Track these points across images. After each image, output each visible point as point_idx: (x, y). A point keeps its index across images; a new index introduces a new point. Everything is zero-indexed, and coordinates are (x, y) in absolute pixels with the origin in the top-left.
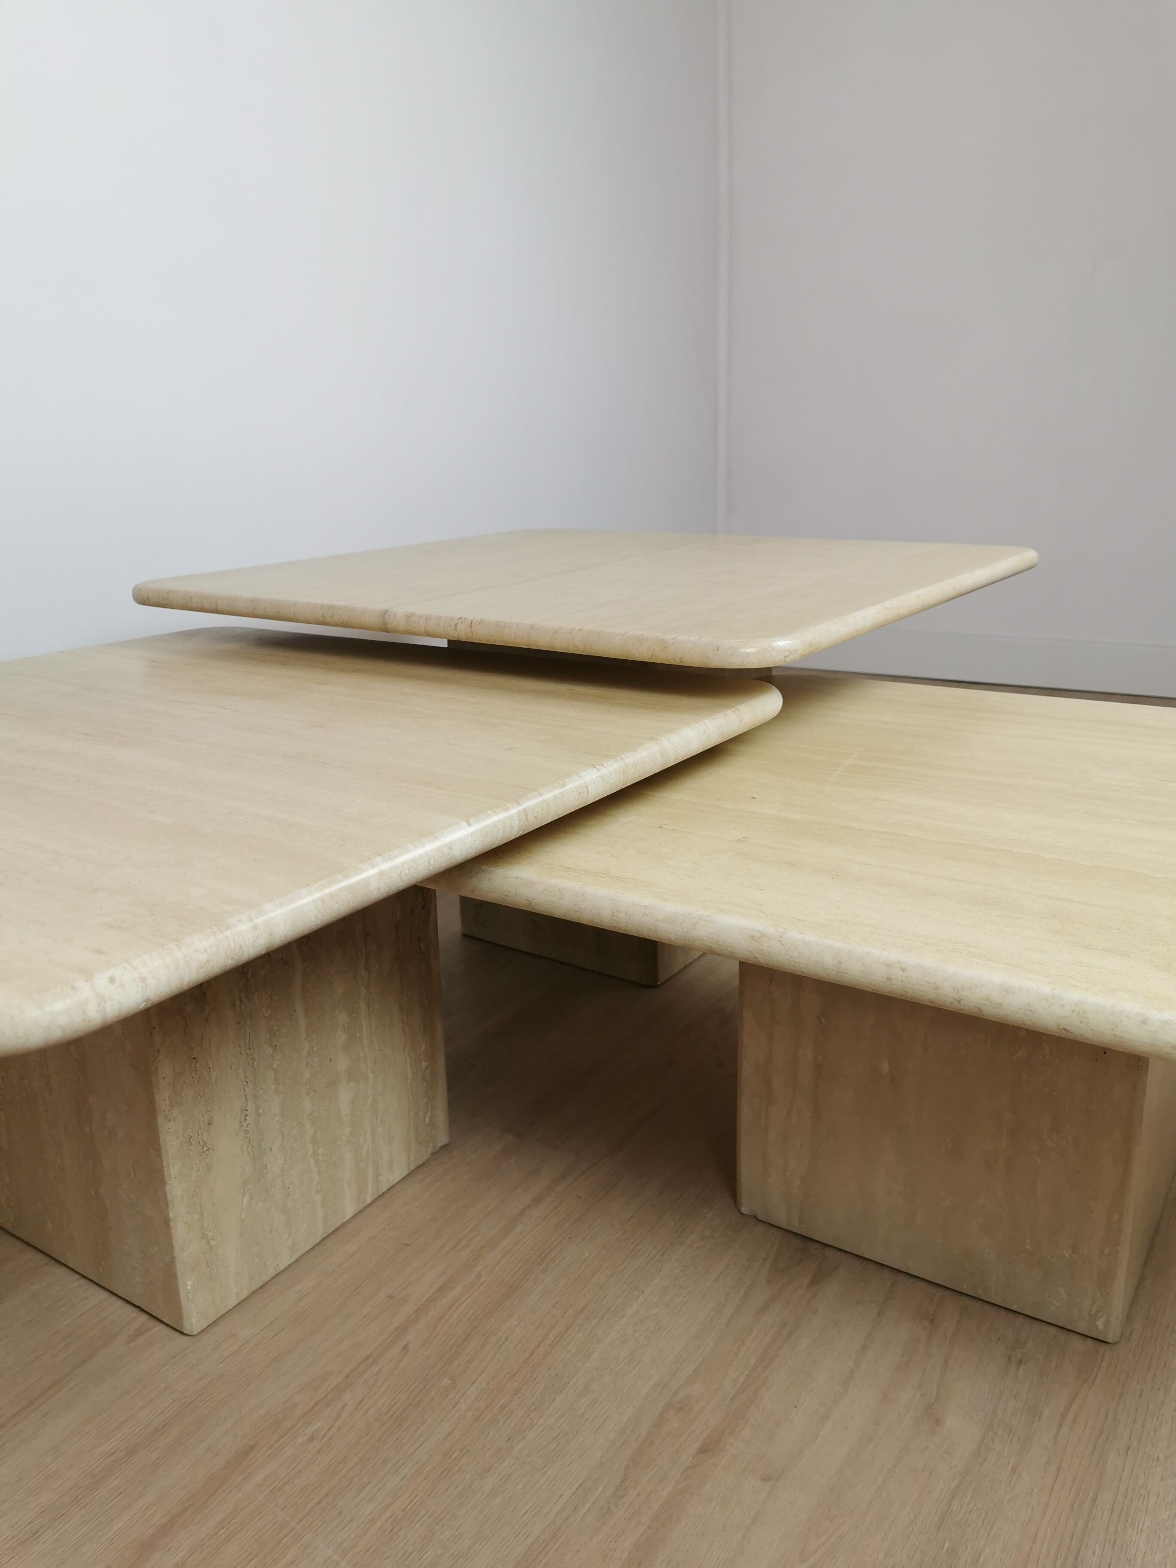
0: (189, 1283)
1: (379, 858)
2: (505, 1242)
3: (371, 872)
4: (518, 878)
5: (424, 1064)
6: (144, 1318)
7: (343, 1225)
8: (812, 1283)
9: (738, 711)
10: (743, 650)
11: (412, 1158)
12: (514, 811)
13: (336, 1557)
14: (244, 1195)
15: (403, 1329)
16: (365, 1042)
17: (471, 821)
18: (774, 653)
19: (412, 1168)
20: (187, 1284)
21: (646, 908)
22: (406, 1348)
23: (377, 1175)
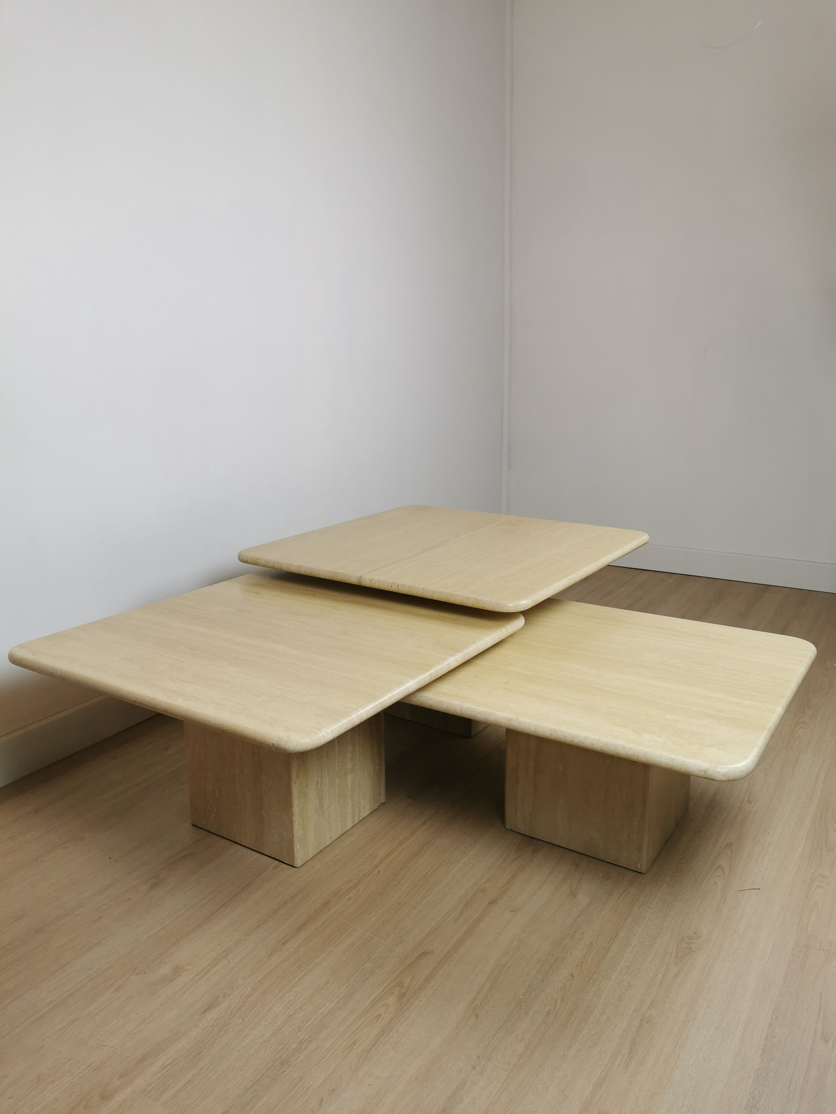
0: (298, 846)
1: (388, 693)
2: (413, 838)
3: (386, 698)
4: (426, 697)
5: (377, 768)
6: (277, 862)
7: (347, 831)
8: (532, 853)
9: (506, 628)
10: (508, 605)
11: (372, 807)
12: (427, 674)
13: (365, 932)
14: (316, 815)
15: (377, 866)
16: (357, 758)
17: (414, 679)
18: (520, 607)
19: (372, 811)
20: (297, 846)
21: (472, 709)
22: (379, 871)
23: (359, 812)
